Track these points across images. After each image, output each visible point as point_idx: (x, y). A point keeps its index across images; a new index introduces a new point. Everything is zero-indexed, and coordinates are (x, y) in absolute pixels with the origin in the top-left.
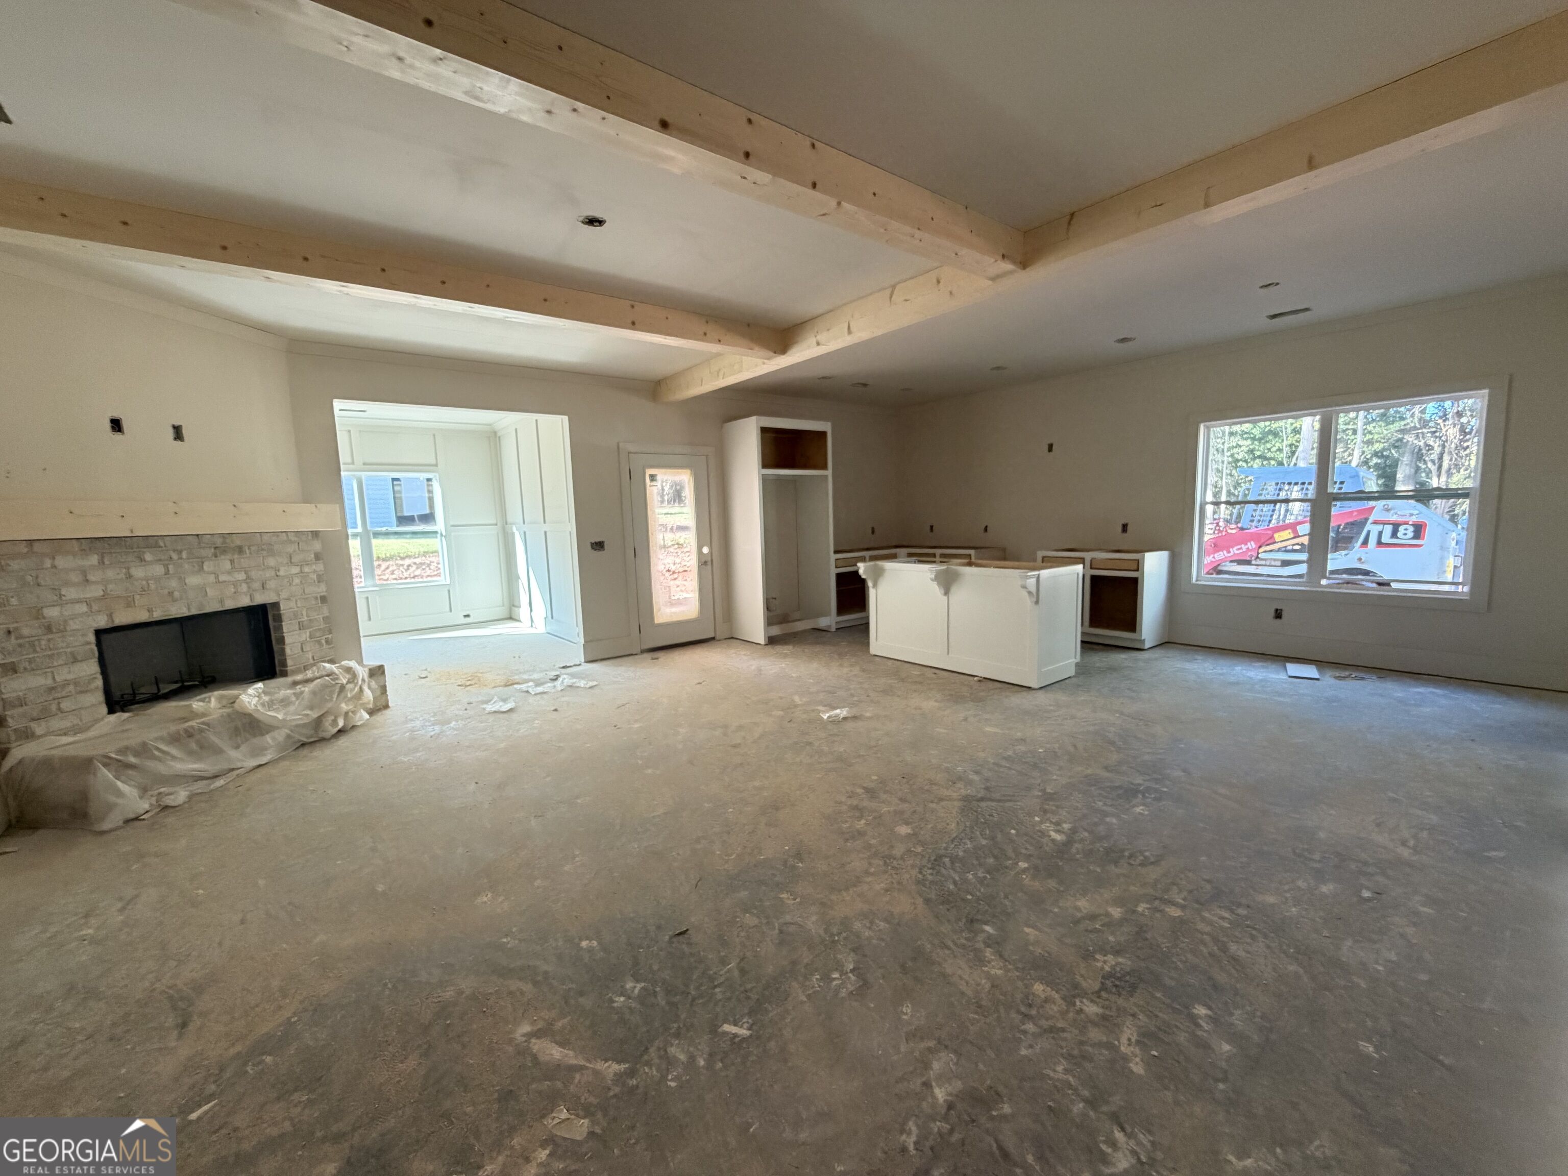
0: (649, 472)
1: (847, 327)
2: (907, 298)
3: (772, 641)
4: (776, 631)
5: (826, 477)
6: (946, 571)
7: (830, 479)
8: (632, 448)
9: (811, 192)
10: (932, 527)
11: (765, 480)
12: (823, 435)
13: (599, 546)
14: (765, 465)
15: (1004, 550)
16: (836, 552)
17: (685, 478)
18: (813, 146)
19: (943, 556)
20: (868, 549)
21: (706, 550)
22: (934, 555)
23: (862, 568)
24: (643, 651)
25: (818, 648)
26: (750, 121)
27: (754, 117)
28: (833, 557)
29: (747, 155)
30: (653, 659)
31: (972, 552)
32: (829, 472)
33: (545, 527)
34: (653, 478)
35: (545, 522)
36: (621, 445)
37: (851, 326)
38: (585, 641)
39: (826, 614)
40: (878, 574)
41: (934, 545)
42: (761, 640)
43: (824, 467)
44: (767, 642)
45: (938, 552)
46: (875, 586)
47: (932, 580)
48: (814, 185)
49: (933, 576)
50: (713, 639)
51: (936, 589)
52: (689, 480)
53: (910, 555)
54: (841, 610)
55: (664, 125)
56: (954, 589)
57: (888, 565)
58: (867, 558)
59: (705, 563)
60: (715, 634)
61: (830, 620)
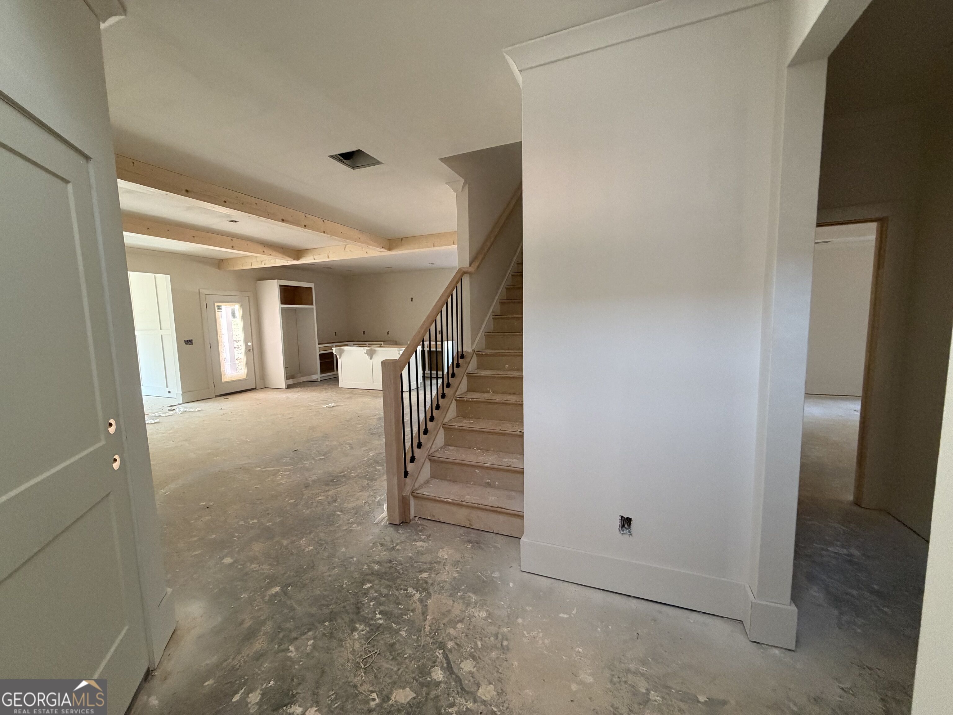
0: (217, 304)
1: (327, 256)
2: (351, 250)
3: (289, 387)
4: (291, 382)
5: (313, 308)
6: (371, 350)
7: (315, 308)
8: (207, 292)
9: (323, 234)
10: (364, 332)
11: (283, 309)
12: (311, 288)
13: (189, 342)
14: (282, 303)
15: (396, 342)
16: (319, 344)
17: (237, 307)
18: (323, 221)
19: (369, 344)
20: (333, 343)
21: (249, 344)
22: (366, 344)
23: (334, 350)
24: (216, 396)
25: (314, 388)
26: (305, 216)
27: (307, 215)
28: (318, 346)
29: (305, 226)
30: (225, 399)
31: (382, 343)
32: (314, 306)
33: (161, 332)
34: (219, 308)
35: (161, 329)
36: (200, 290)
37: (329, 256)
38: (183, 393)
39: (316, 373)
40: (341, 352)
41: (366, 340)
42: (284, 387)
43: (312, 304)
44: (286, 388)
45: (367, 343)
46: (340, 358)
47: (365, 353)
48: (324, 232)
49: (365, 352)
50: (255, 389)
51: (367, 357)
52: (239, 309)
53: (354, 344)
54: (322, 371)
55: (283, 220)
56: (374, 356)
57: (345, 348)
58: (334, 346)
59: (249, 350)
60: (256, 386)
61: (317, 376)
